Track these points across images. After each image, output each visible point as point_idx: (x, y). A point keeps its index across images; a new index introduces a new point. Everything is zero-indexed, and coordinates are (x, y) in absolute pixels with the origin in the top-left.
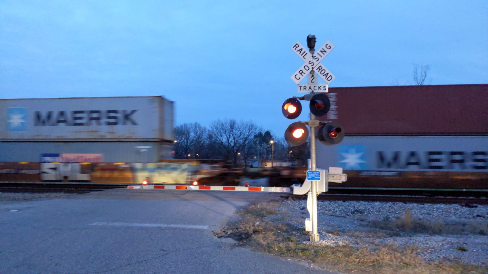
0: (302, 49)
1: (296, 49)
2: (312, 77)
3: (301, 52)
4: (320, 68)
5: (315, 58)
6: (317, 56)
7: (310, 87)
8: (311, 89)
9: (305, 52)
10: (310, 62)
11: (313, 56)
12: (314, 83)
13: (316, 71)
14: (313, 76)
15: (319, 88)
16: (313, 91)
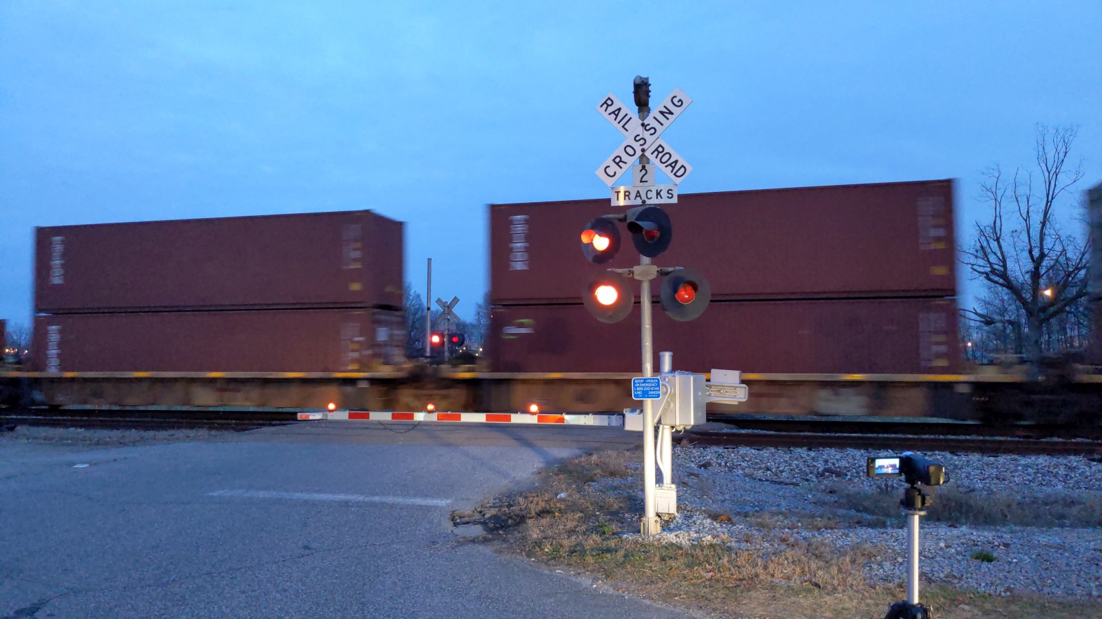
0: (619, 109)
1: (606, 110)
2: (641, 171)
3: (617, 116)
4: (659, 150)
5: (648, 128)
6: (654, 124)
7: (638, 192)
8: (640, 196)
9: (627, 115)
10: (637, 138)
11: (643, 125)
12: (645, 183)
13: (652, 158)
14: (644, 167)
15: (658, 194)
16: (644, 202)
